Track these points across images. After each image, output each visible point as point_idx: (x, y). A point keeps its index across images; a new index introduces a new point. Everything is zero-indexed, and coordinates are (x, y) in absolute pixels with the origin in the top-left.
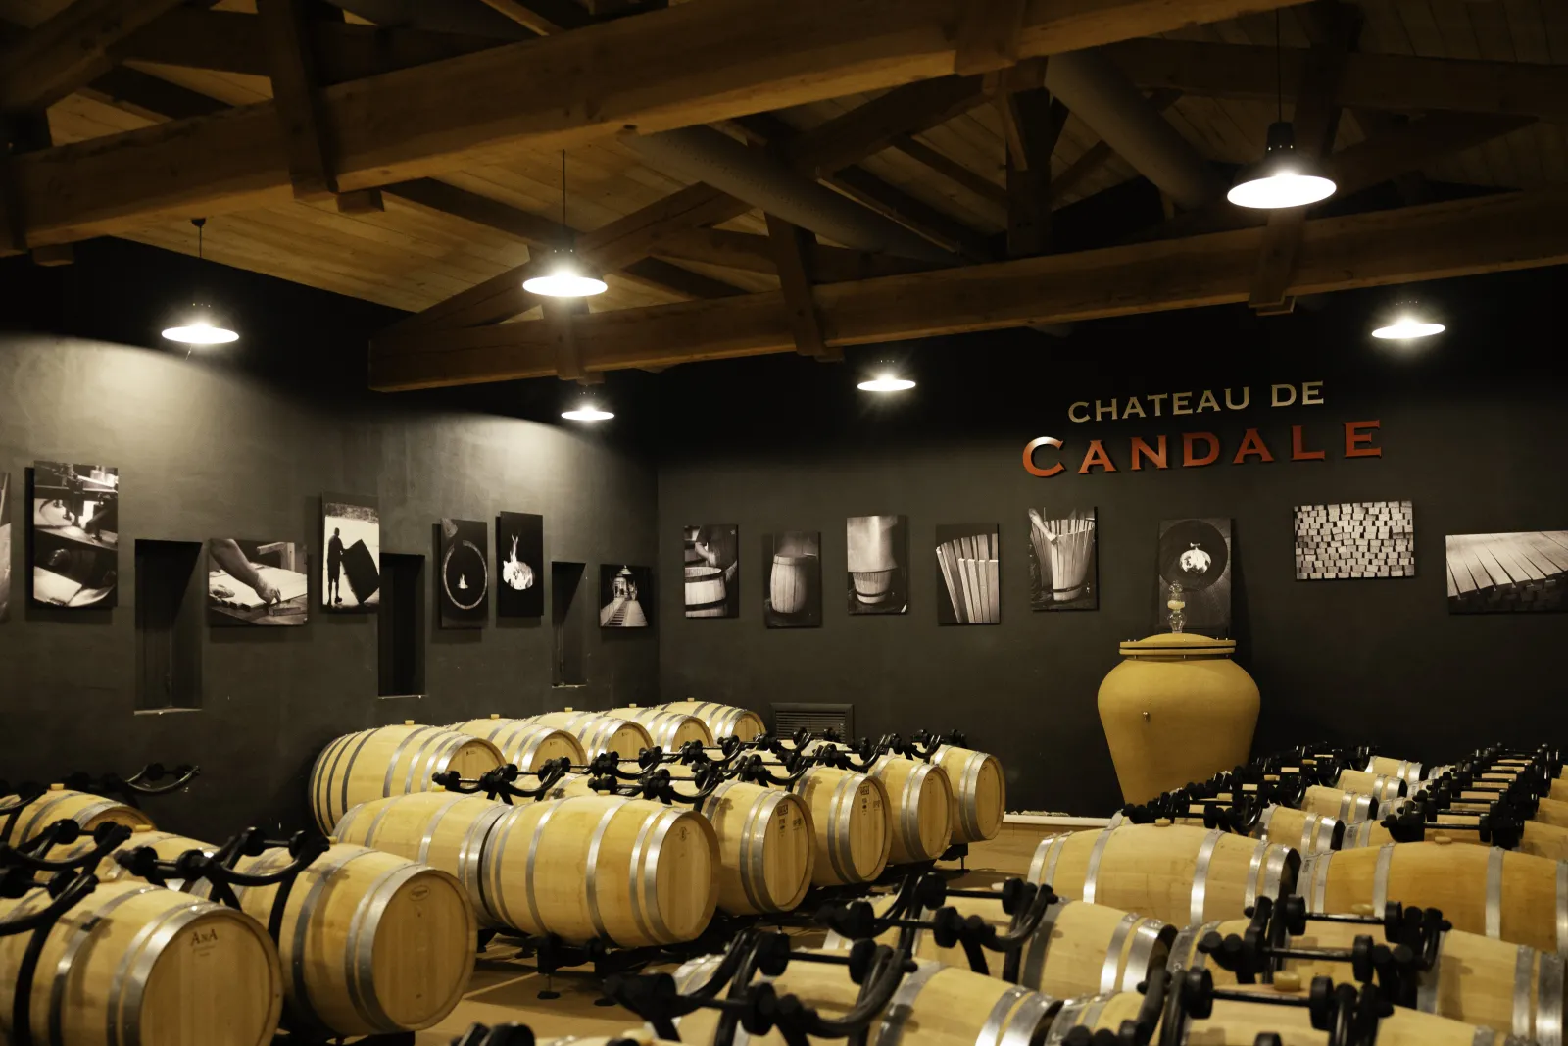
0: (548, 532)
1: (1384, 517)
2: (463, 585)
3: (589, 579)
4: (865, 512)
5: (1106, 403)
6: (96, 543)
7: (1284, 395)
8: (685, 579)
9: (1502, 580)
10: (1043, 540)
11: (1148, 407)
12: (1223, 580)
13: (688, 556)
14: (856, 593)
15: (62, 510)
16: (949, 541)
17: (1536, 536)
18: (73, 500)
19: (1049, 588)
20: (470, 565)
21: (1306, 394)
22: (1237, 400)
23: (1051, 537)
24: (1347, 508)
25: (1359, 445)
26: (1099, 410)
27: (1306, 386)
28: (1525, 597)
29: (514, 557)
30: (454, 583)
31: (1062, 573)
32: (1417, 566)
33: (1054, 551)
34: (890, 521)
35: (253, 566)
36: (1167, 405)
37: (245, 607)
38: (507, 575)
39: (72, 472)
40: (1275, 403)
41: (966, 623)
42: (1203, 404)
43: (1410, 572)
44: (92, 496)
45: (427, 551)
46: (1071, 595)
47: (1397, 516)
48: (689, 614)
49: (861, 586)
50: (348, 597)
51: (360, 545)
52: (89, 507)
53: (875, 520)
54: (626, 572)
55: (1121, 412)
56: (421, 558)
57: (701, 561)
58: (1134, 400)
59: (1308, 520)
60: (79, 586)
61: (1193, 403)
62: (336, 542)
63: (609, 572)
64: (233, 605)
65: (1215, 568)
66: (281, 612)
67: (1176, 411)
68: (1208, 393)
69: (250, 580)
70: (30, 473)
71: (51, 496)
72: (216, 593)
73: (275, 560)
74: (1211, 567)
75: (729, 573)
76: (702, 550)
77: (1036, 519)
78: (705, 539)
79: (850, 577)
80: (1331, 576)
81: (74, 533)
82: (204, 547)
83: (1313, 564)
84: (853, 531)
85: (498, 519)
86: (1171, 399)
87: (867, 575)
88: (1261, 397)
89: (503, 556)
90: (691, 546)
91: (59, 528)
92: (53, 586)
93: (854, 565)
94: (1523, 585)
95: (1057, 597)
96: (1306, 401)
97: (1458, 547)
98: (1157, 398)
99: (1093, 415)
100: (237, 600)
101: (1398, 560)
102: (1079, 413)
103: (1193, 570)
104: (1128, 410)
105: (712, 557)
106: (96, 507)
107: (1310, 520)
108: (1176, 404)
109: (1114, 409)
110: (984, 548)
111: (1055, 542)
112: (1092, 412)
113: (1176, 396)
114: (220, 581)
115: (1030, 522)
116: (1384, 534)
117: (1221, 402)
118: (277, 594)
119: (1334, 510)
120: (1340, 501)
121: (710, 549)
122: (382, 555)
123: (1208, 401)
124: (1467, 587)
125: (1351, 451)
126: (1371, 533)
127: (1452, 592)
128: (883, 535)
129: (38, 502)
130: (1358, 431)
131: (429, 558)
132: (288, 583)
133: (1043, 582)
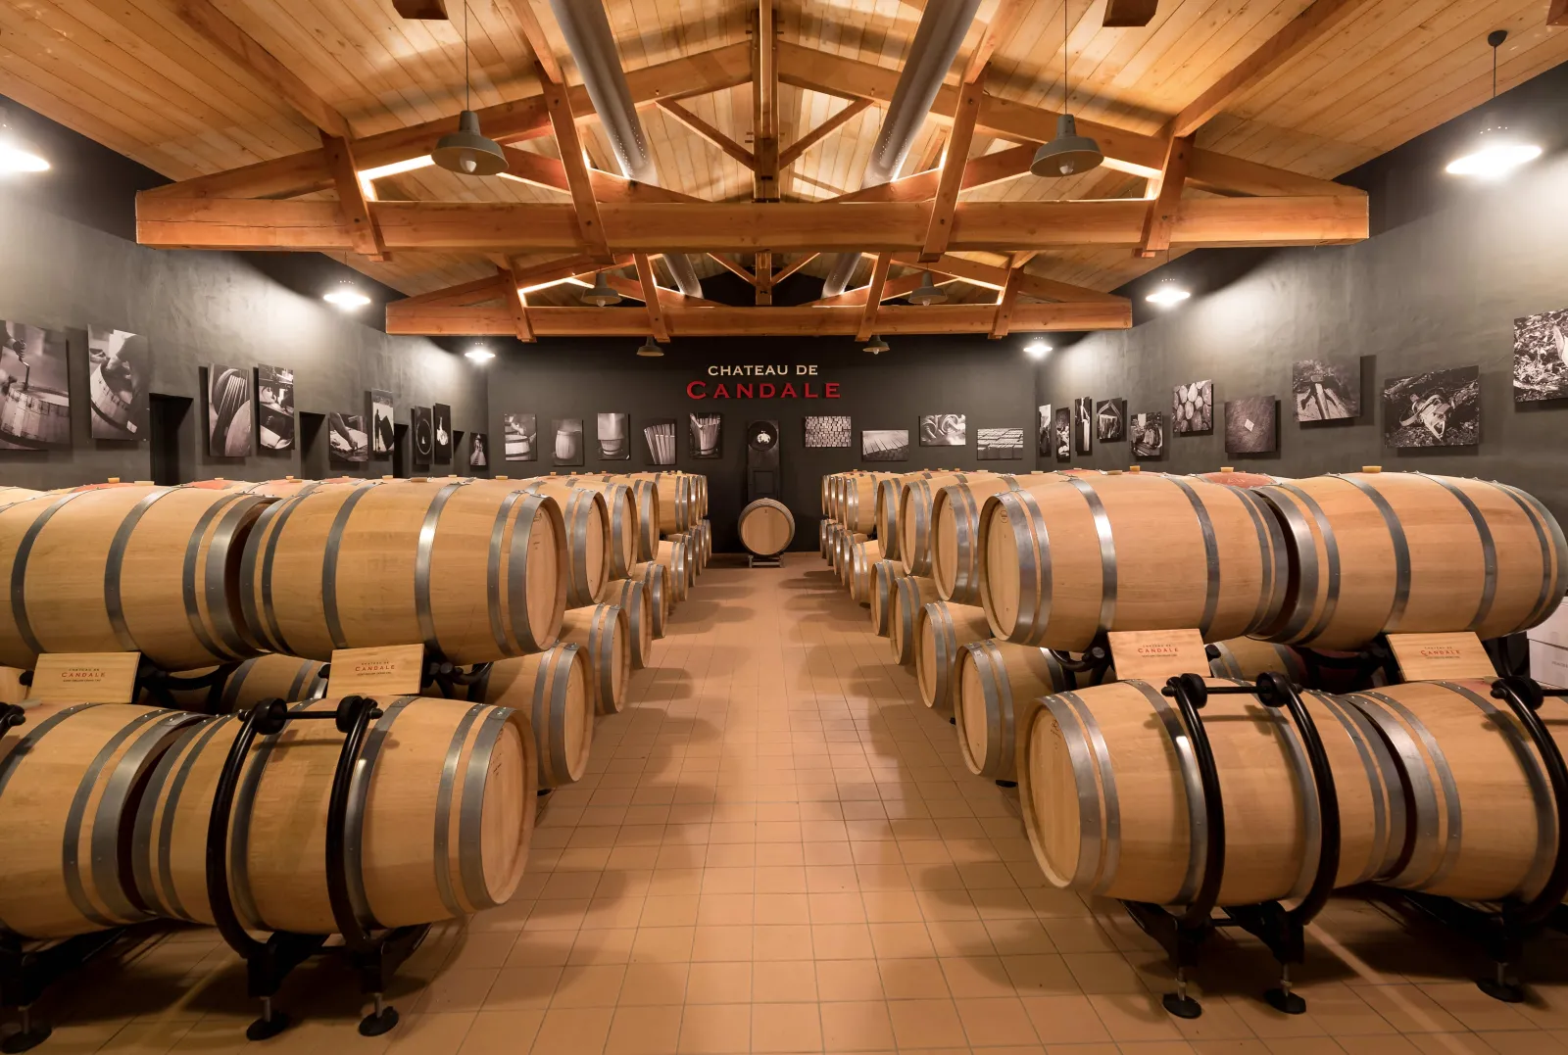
0: (453, 415)
1: (840, 422)
2: (423, 442)
3: (465, 439)
4: (608, 411)
5: (725, 368)
6: (285, 413)
7: (802, 370)
8: (504, 442)
9: (883, 449)
10: (696, 427)
11: (744, 371)
12: (775, 447)
13: (507, 429)
14: (602, 450)
15: (271, 393)
16: (651, 426)
17: (895, 432)
18: (275, 387)
19: (699, 449)
20: (425, 432)
21: (811, 370)
22: (783, 370)
23: (700, 426)
24: (826, 418)
25: (831, 393)
26: (722, 371)
27: (810, 367)
28: (891, 455)
29: (441, 428)
30: (420, 440)
31: (705, 443)
32: (852, 442)
33: (701, 432)
34: (621, 416)
35: (347, 428)
36: (753, 370)
37: (344, 451)
38: (439, 438)
39: (275, 372)
40: (798, 373)
41: (659, 464)
42: (768, 371)
43: (849, 445)
44: (283, 386)
45: (409, 422)
46: (710, 452)
47: (844, 422)
48: (507, 459)
49: (605, 446)
50: (383, 448)
51: (386, 419)
52: (282, 391)
53: (613, 416)
54: (479, 437)
55: (732, 373)
56: (407, 426)
57: (515, 432)
58: (738, 367)
59: (811, 423)
60: (279, 437)
61: (764, 370)
62: (377, 417)
63: (473, 436)
64: (340, 450)
65: (772, 441)
66: (358, 454)
67: (757, 374)
68: (770, 367)
69: (346, 436)
70: (256, 371)
71: (267, 385)
72: (333, 443)
73: (355, 426)
74: (771, 441)
75: (532, 438)
76: (516, 427)
77: (693, 418)
78: (517, 421)
79: (599, 442)
80: (819, 446)
81: (276, 407)
82: (326, 417)
83: (812, 441)
84: (601, 420)
85: (434, 407)
86: (754, 368)
87: (609, 441)
88: (792, 370)
89: (437, 428)
90: (509, 425)
91: (269, 403)
92: (270, 437)
93: (601, 436)
94: (890, 451)
95: (703, 453)
96: (810, 373)
97: (867, 435)
98: (748, 367)
99: (720, 373)
100: (340, 447)
101: (845, 440)
102: (713, 371)
103: (763, 442)
104: (736, 372)
105: (521, 431)
106: (285, 392)
107: (812, 423)
108: (757, 370)
109: (729, 370)
110: (668, 430)
111: (701, 428)
112: (719, 370)
113: (757, 367)
114: (335, 436)
115: (690, 419)
116: (840, 430)
117: (776, 371)
118: (356, 445)
119: (821, 419)
120: (823, 415)
121: (520, 426)
122: (395, 425)
123: (770, 370)
124: (870, 451)
125: (828, 395)
126: (835, 429)
127: (865, 453)
128: (616, 422)
129: (261, 388)
130: (831, 387)
131: (410, 427)
132: (359, 438)
133: (696, 446)
